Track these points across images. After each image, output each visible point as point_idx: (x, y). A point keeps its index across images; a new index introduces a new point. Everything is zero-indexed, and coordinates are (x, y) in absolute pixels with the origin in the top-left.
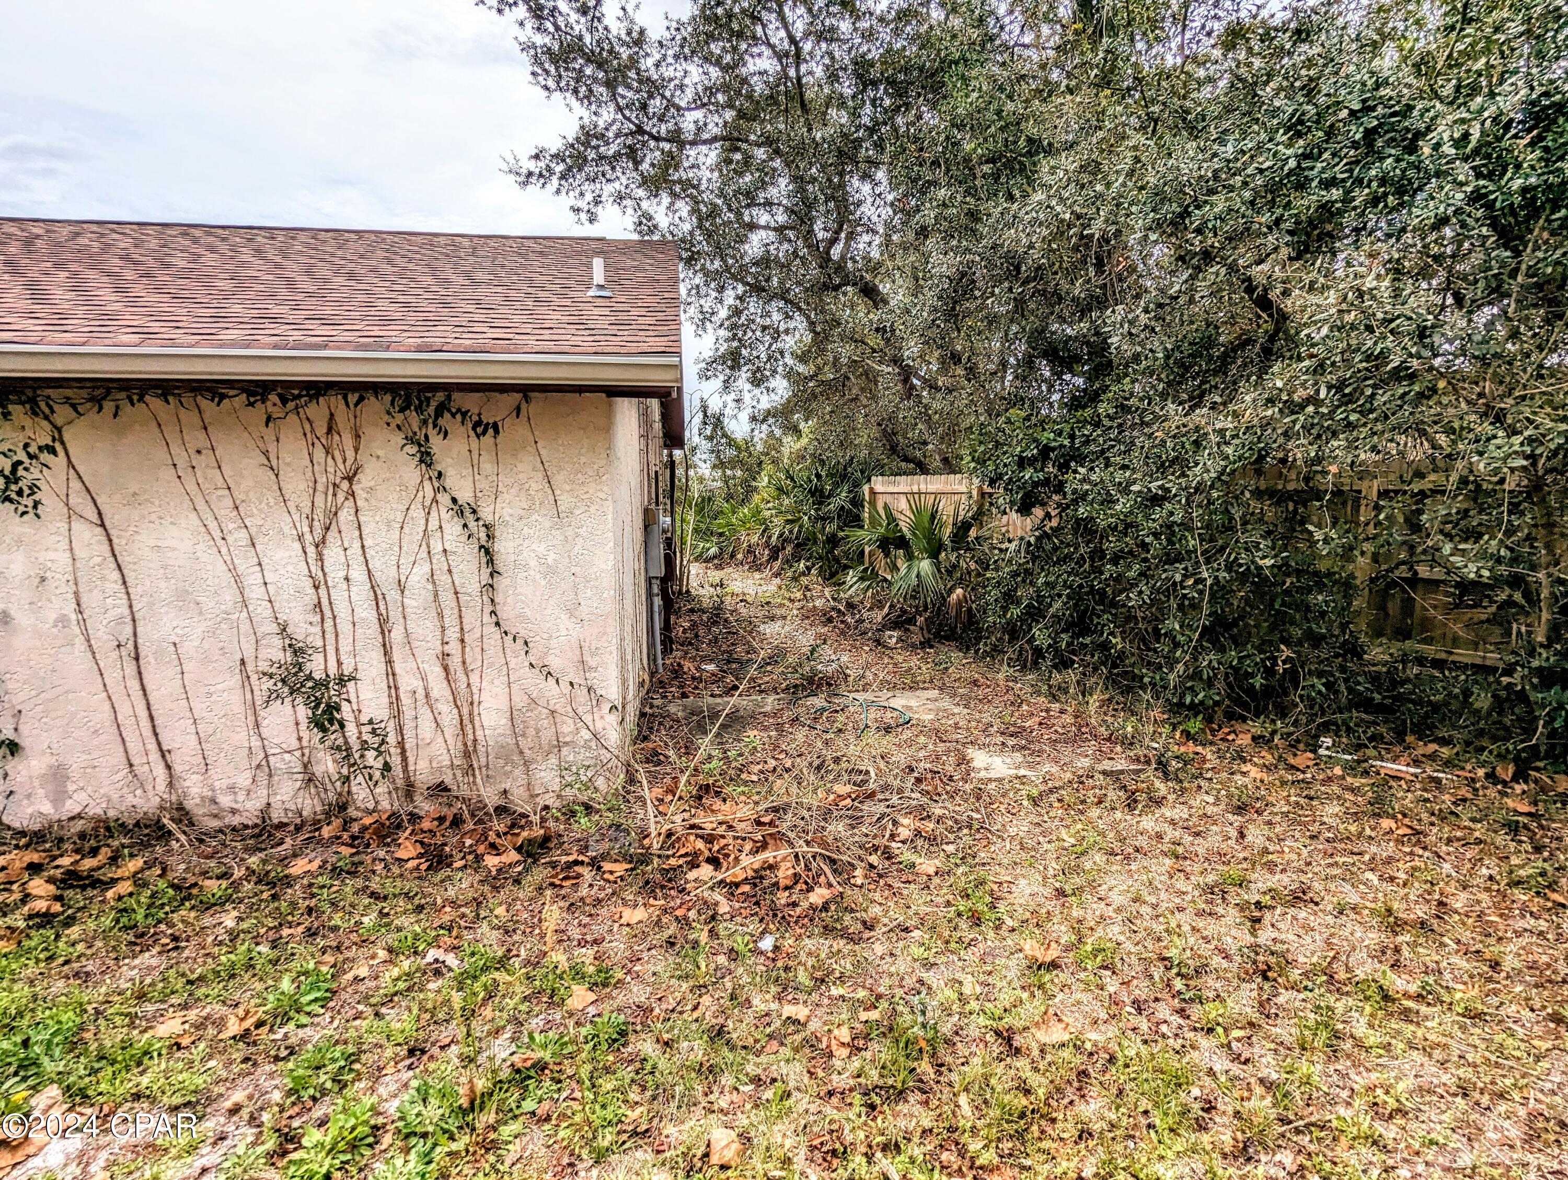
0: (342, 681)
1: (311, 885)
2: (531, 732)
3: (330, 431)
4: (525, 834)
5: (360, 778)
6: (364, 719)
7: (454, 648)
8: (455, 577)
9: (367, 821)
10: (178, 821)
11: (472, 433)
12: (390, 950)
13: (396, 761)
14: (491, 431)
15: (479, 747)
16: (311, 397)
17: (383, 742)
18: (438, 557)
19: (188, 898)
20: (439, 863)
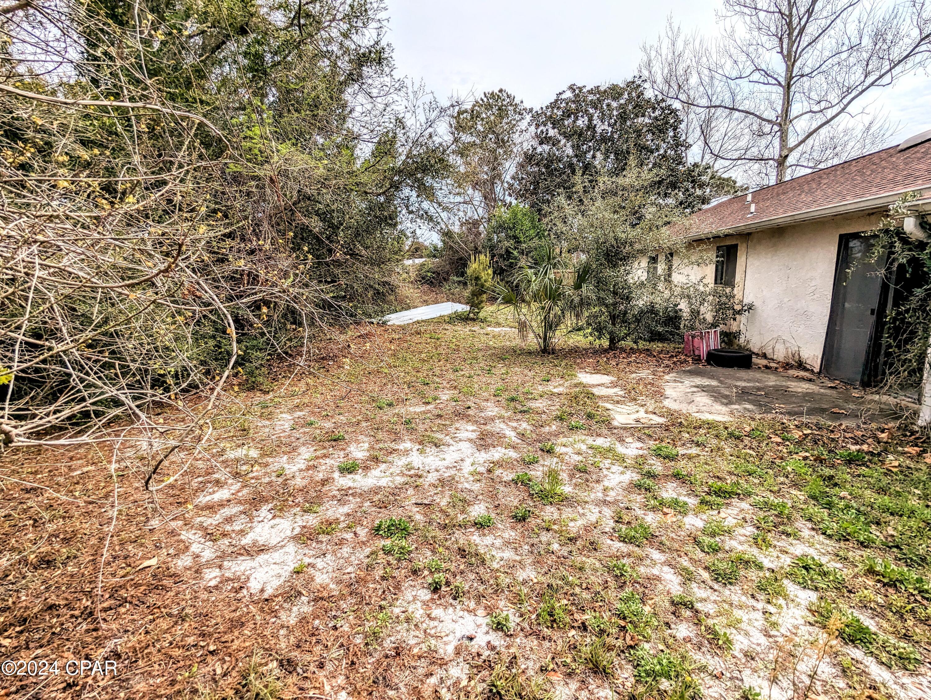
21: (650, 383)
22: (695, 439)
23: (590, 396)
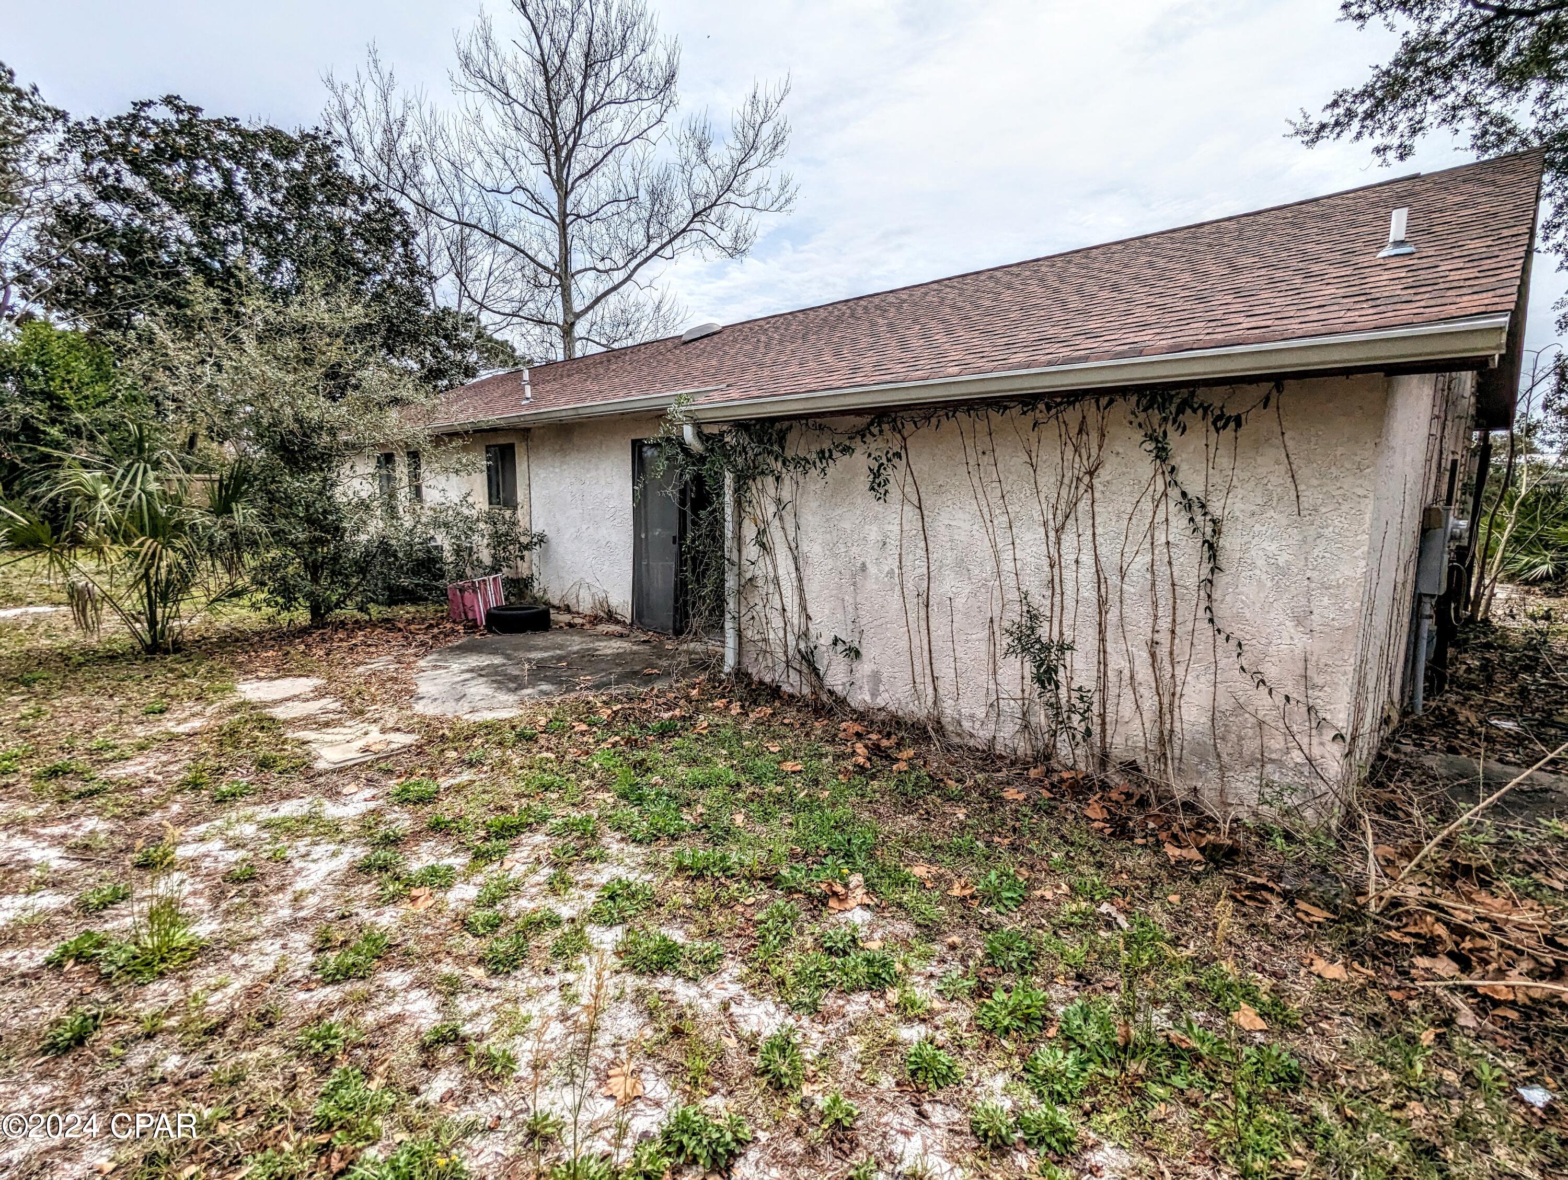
0: (1062, 648)
1: (1017, 811)
2: (1233, 737)
3: (1080, 432)
4: (1211, 837)
5: (1065, 736)
6: (1075, 686)
7: (1164, 637)
8: (1175, 568)
9: (1065, 775)
10: (936, 731)
11: (1212, 428)
12: (1072, 888)
13: (1096, 729)
14: (1232, 425)
15: (1175, 739)
16: (1069, 403)
17: (1088, 709)
18: (1160, 549)
19: (938, 788)
20: (1122, 833)
21: (391, 679)
22: (466, 757)
23: (267, 724)
